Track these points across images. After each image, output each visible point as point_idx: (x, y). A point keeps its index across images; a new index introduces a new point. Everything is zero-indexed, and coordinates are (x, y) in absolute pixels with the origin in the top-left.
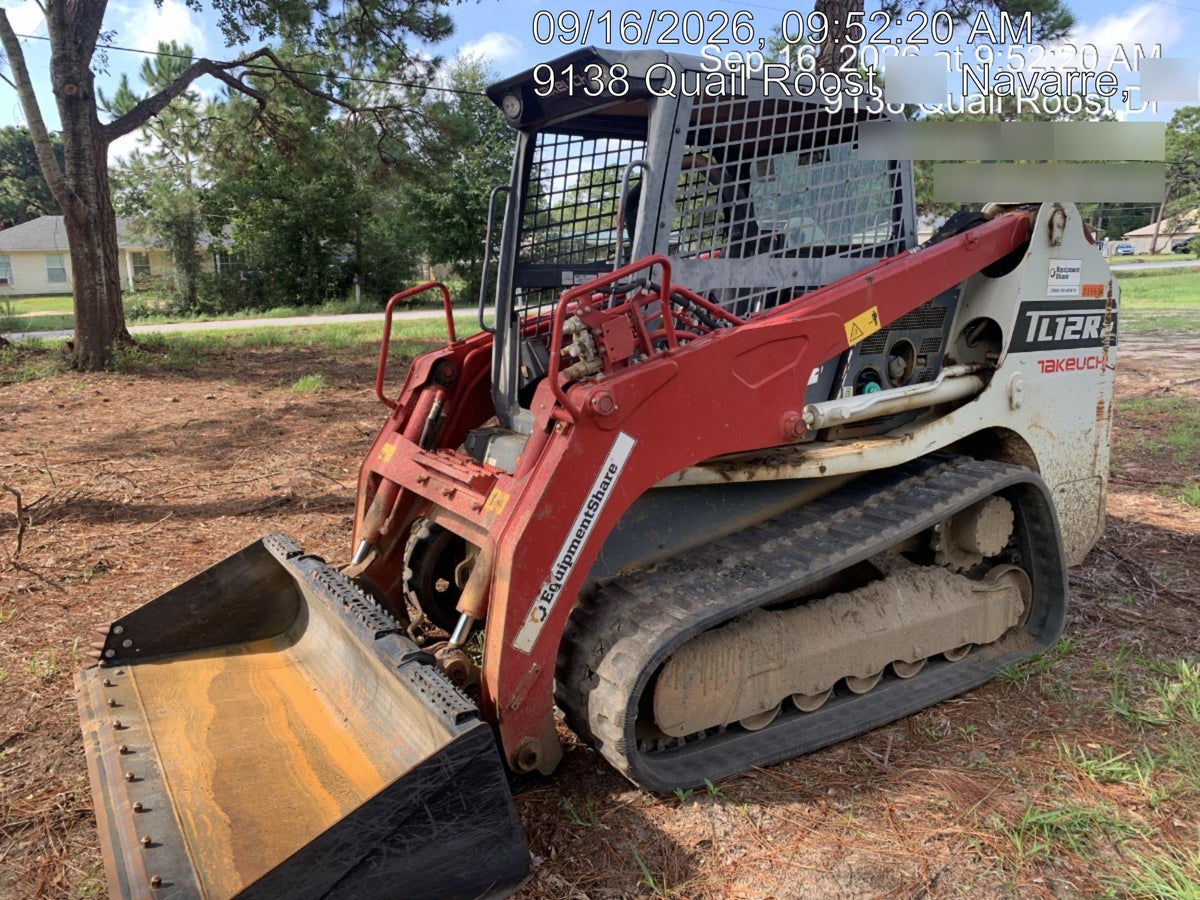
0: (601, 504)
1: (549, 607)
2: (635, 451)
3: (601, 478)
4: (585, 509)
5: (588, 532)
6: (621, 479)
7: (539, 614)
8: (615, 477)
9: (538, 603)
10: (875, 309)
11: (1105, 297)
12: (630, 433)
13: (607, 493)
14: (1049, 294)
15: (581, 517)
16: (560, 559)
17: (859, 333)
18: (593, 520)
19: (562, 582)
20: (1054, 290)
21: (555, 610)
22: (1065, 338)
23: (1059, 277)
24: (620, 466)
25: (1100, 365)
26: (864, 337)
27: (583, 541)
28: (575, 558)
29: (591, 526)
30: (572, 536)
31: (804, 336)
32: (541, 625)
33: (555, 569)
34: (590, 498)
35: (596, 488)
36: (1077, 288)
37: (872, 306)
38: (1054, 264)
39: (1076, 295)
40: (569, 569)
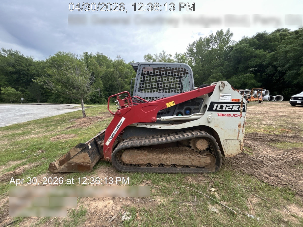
0: (119, 127)
1: (111, 140)
2: (125, 120)
3: (119, 123)
4: (117, 127)
5: (117, 131)
6: (123, 124)
7: (109, 141)
8: (122, 123)
9: (109, 139)
10: (174, 101)
11: (240, 101)
12: (124, 117)
13: (120, 125)
14: (220, 100)
15: (116, 128)
16: (113, 134)
17: (170, 105)
18: (118, 129)
19: (113, 137)
20: (221, 100)
21: (112, 141)
22: (226, 110)
23: (223, 97)
24: (123, 122)
25: (239, 116)
26: (171, 106)
27: (116, 132)
28: (115, 134)
29: (118, 130)
30: (114, 131)
31: (157, 105)
32: (110, 142)
33: (112, 135)
34: (117, 126)
35: (118, 124)
36: (230, 100)
37: (173, 101)
38: (221, 94)
39: (230, 101)
40: (114, 135)
